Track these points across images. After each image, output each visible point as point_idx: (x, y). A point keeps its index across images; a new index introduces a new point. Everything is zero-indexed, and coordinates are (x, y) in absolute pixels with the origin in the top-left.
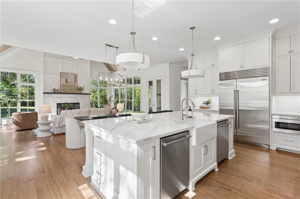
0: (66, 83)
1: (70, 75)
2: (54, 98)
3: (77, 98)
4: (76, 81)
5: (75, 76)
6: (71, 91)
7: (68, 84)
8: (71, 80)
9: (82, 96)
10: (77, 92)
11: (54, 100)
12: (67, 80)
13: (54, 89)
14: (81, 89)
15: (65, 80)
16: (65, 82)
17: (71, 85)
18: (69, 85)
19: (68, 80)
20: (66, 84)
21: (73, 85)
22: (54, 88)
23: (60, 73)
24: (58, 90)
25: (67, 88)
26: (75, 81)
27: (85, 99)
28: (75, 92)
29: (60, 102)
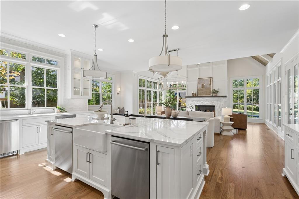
0: (202, 87)
1: (206, 80)
2: (193, 100)
3: (212, 101)
4: (211, 85)
5: (211, 79)
6: (206, 94)
7: (204, 88)
8: (206, 84)
9: (218, 99)
10: (211, 95)
11: (193, 103)
12: (203, 85)
13: (193, 94)
14: (216, 92)
15: (201, 85)
16: (201, 87)
17: (206, 89)
18: (204, 89)
19: (204, 84)
21: (208, 89)
23: (198, 79)
24: (196, 94)
25: (203, 92)
26: (210, 84)
27: (221, 102)
28: (210, 95)
29: (198, 105)
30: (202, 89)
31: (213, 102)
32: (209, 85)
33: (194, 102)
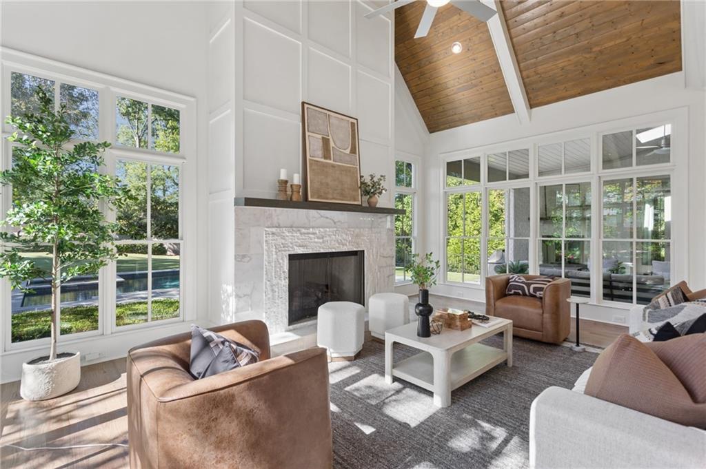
0: (325, 158)
1: (335, 122)
2: (279, 226)
4: (355, 153)
5: (353, 124)
6: (342, 196)
7: (331, 162)
8: (339, 142)
10: (360, 203)
11: (280, 241)
12: (326, 142)
13: (284, 184)
14: (370, 190)
15: (321, 143)
16: (320, 153)
17: (341, 170)
18: (333, 166)
19: (332, 144)
20: (323, 160)
21: (347, 170)
22: (283, 177)
23: (303, 103)
24: (297, 187)
25: (329, 180)
26: (353, 151)
28: (355, 200)
29: (300, 251)
30: (325, 165)
31: (357, 236)
32: (348, 151)
33: (283, 238)
